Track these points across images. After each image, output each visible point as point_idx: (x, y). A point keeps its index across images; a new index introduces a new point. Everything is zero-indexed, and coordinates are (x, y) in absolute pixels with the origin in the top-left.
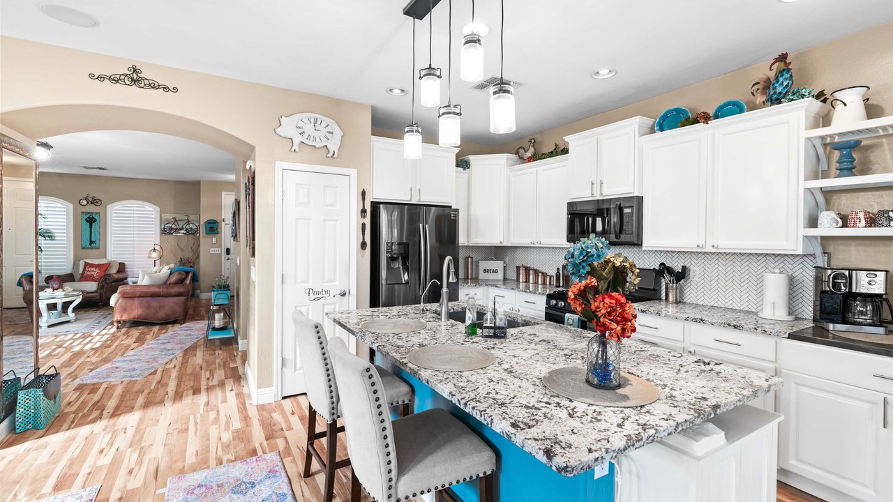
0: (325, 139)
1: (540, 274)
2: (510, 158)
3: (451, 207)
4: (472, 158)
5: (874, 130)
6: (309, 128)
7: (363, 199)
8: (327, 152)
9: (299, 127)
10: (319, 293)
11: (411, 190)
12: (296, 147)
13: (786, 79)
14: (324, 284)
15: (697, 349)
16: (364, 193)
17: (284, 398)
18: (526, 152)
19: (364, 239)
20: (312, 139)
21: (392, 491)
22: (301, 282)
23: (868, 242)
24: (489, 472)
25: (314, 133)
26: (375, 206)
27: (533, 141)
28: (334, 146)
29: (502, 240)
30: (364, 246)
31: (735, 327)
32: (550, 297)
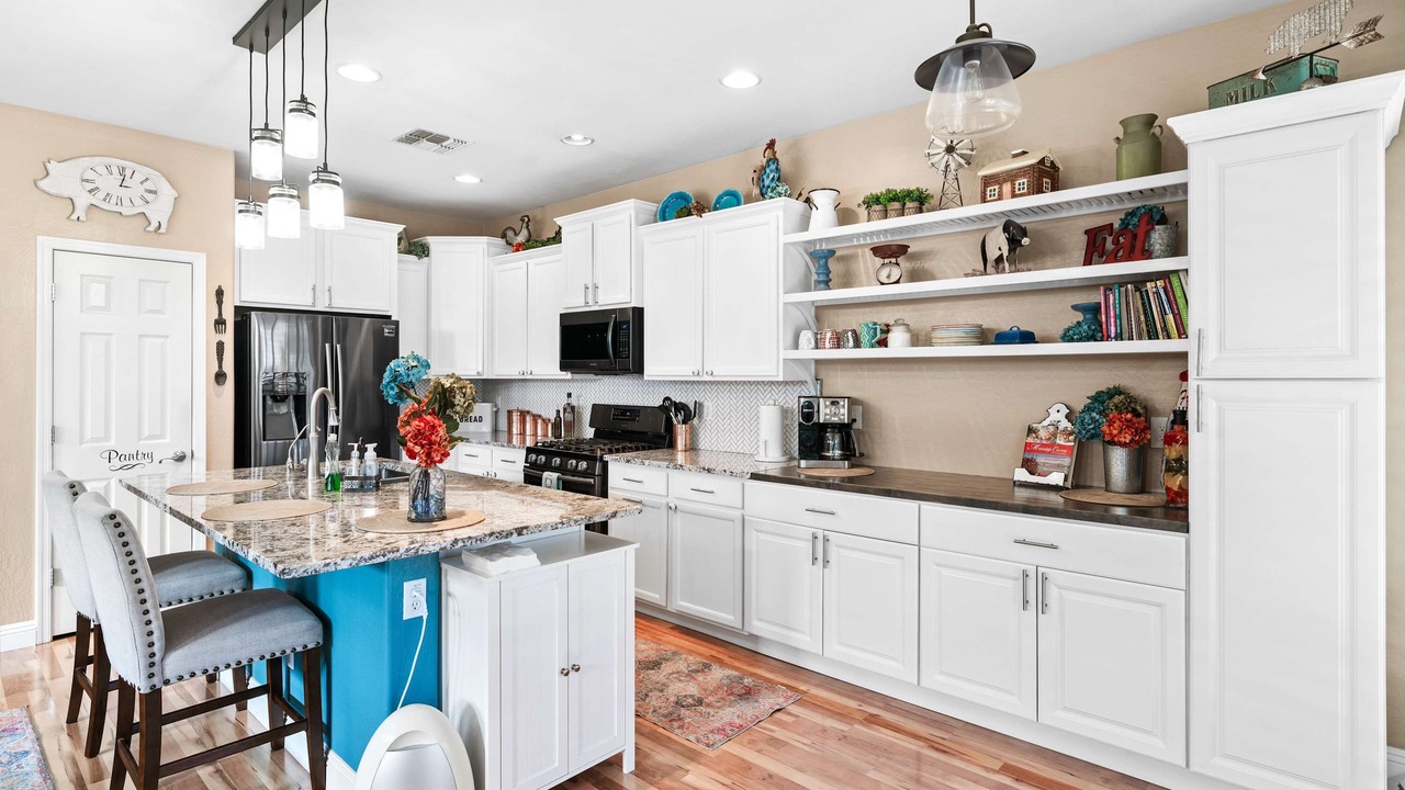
0: (142, 202)
1: (540, 421)
2: (494, 244)
3: (390, 317)
4: (431, 240)
5: (850, 237)
6: (109, 183)
7: (220, 303)
8: (146, 223)
9: (87, 181)
10: (131, 457)
11: (314, 289)
12: (80, 212)
13: (772, 171)
14: (141, 442)
15: (679, 503)
16: (220, 293)
17: (56, 638)
18: (516, 235)
19: (220, 366)
20: (114, 200)
21: (155, 670)
22: (93, 440)
23: (849, 366)
24: (310, 646)
25: (117, 192)
26: (243, 315)
27: (526, 219)
28: (159, 211)
29: (480, 369)
30: (221, 379)
31: (709, 471)
32: (529, 450)
